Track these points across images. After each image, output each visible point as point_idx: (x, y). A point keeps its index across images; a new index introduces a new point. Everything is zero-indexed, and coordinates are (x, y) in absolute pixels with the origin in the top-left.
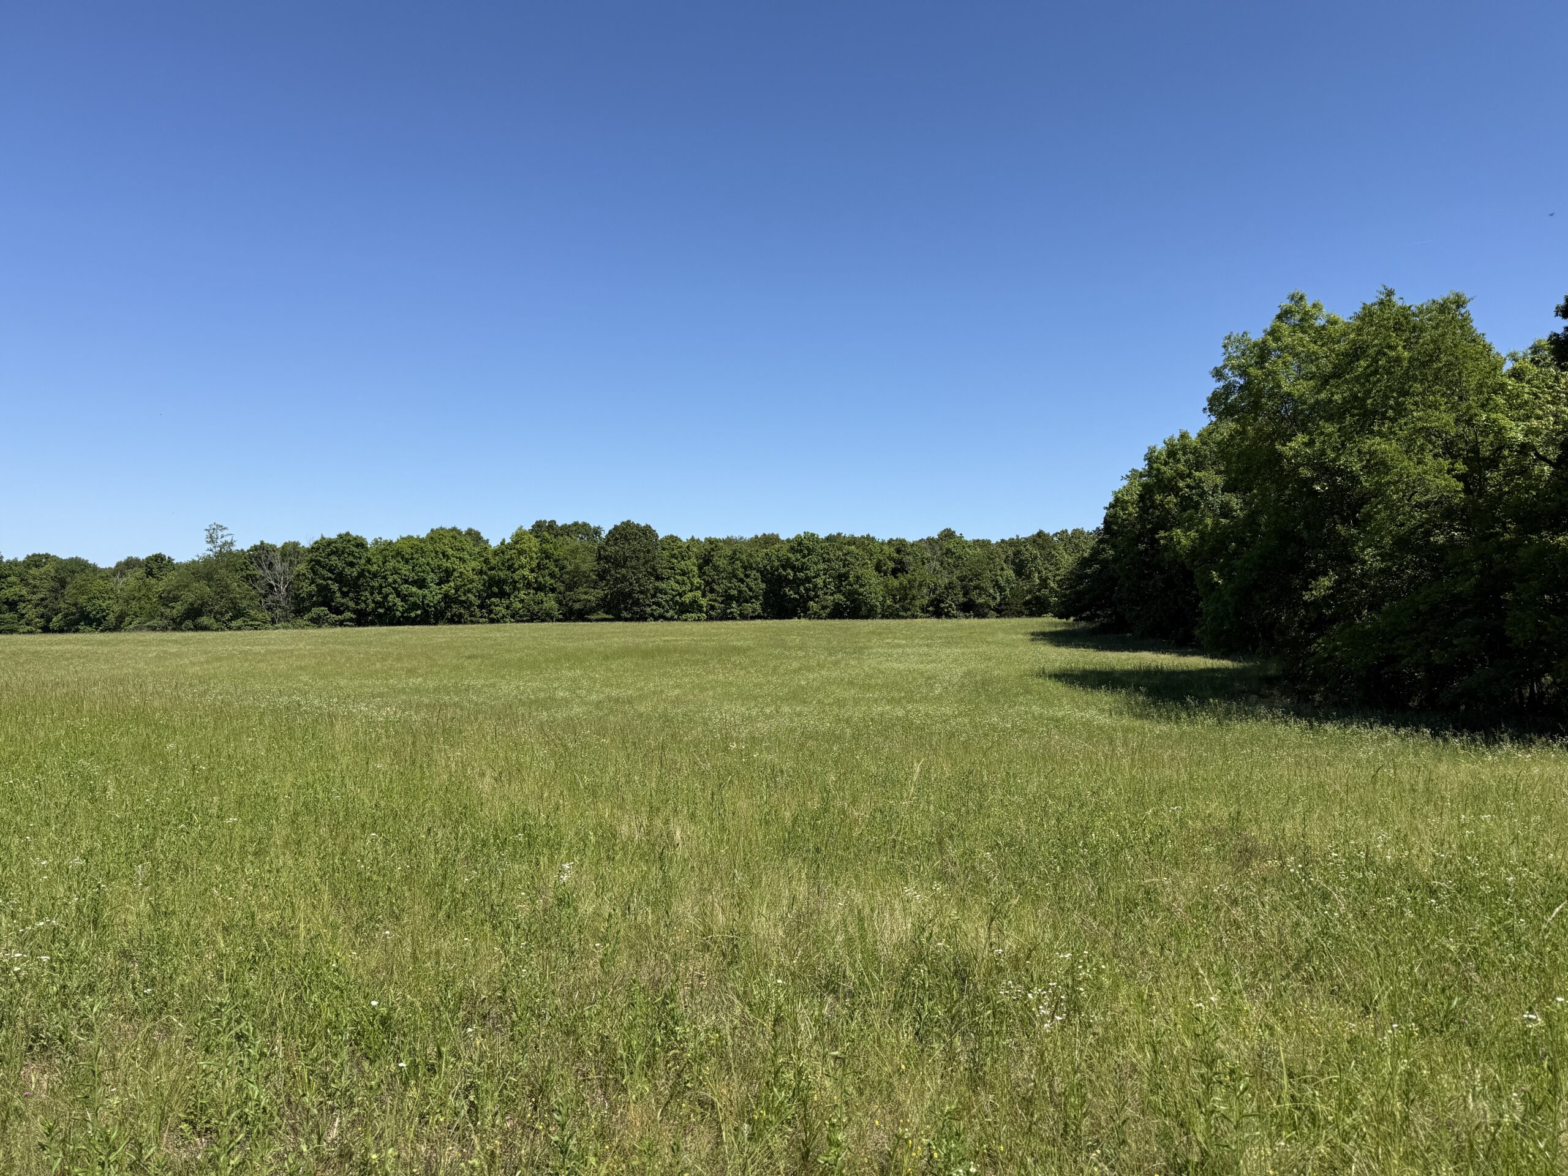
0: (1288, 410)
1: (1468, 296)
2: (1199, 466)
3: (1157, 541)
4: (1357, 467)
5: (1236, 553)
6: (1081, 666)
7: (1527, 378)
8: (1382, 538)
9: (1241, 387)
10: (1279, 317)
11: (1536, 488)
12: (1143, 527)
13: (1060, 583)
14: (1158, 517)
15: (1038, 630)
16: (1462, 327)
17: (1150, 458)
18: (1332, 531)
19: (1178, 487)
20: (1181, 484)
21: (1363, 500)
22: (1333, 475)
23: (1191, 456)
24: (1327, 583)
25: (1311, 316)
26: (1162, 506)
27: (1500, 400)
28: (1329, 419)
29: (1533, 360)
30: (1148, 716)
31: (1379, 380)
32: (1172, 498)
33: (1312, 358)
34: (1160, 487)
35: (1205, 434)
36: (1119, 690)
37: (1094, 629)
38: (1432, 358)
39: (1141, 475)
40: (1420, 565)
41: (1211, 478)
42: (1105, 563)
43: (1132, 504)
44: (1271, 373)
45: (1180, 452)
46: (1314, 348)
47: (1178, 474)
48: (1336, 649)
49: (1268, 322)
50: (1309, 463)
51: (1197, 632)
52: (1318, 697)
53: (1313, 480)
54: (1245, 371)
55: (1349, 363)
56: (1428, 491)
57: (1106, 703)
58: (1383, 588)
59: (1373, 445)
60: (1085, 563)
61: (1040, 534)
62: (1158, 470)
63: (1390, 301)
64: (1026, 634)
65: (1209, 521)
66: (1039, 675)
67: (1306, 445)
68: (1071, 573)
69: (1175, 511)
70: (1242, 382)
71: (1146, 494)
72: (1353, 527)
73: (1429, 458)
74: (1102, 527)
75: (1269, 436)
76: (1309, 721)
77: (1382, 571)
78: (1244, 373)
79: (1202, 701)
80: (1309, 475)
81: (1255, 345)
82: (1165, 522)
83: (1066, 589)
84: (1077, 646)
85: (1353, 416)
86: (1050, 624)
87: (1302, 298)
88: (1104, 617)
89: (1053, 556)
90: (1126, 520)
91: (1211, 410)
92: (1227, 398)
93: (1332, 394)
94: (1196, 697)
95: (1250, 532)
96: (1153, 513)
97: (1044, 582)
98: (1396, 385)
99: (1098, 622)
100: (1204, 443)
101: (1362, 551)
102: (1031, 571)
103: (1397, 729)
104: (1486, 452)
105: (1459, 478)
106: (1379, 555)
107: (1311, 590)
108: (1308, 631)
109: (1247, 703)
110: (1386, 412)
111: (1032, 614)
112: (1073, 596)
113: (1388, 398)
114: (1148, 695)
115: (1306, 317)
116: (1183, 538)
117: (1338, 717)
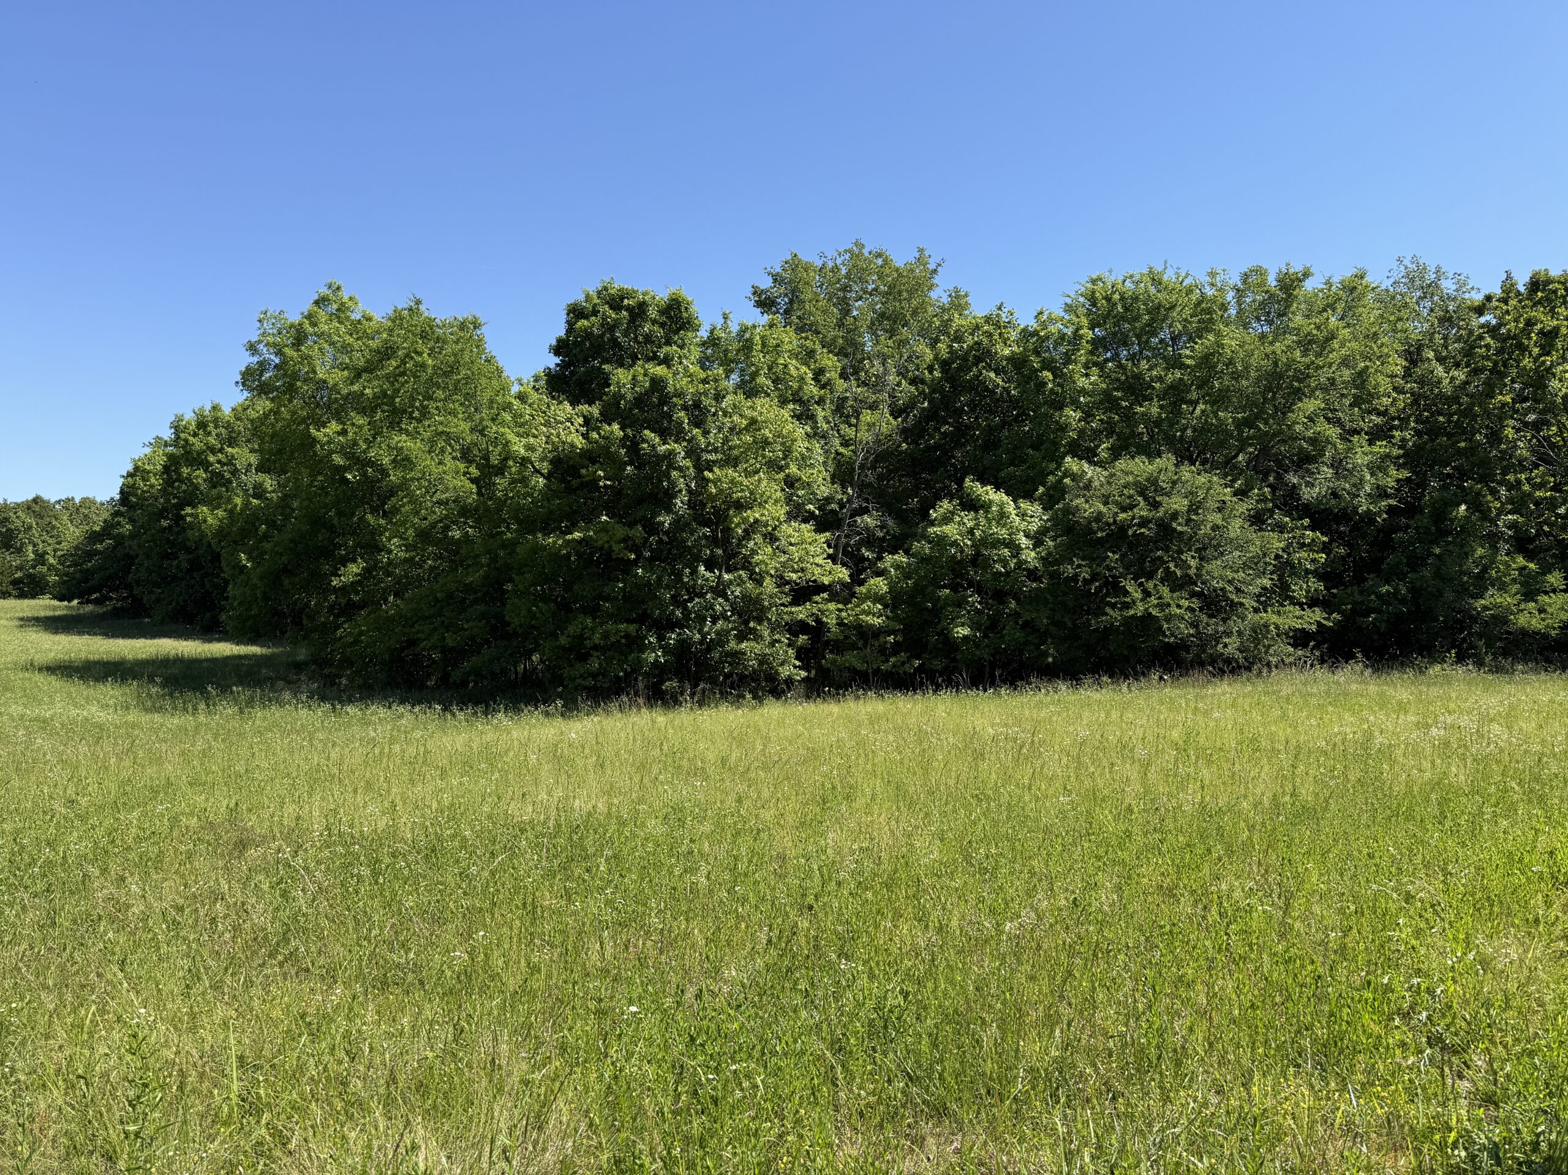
0: (323, 396)
1: (482, 320)
2: (232, 442)
3: (183, 518)
4: (386, 461)
5: (266, 537)
6: (83, 656)
7: (530, 401)
8: (407, 529)
9: (276, 366)
10: (317, 303)
11: (531, 496)
12: (168, 501)
13: (62, 560)
14: (184, 492)
15: (29, 614)
16: (478, 347)
17: (177, 427)
18: (362, 519)
19: (208, 462)
20: (211, 459)
21: (392, 492)
22: (364, 466)
23: (223, 431)
24: (355, 570)
25: (348, 308)
26: (189, 479)
27: (507, 417)
28: (362, 411)
29: (534, 387)
30: (160, 710)
31: (406, 382)
32: (201, 473)
33: (346, 349)
34: (187, 460)
35: (240, 409)
36: (130, 681)
37: (104, 613)
38: (453, 369)
39: (166, 445)
40: (441, 557)
41: (245, 456)
42: (120, 540)
43: (155, 475)
44: (307, 357)
45: (211, 425)
46: (349, 340)
47: (208, 448)
48: (361, 633)
49: (307, 306)
50: (342, 451)
51: (223, 617)
52: (344, 681)
53: (346, 469)
54: (280, 350)
55: (381, 361)
56: (447, 489)
57: (112, 697)
58: (407, 577)
59: (400, 441)
60: (94, 537)
61: (37, 500)
62: (186, 441)
63: (418, 309)
64: (12, 619)
65: (238, 501)
66: (25, 669)
67: (339, 434)
68: (77, 548)
69: (204, 487)
70: (277, 361)
71: (171, 465)
72: (382, 518)
73: (448, 459)
74: (118, 497)
75: (303, 420)
76: (332, 705)
77: (406, 560)
78: (279, 353)
79: (224, 689)
80: (342, 463)
81: (292, 326)
82: (192, 498)
83: (68, 567)
84: (80, 633)
85: (383, 411)
86: (47, 607)
87: (338, 288)
88: (118, 600)
89: (53, 527)
90: (147, 492)
91: (244, 384)
92: (261, 375)
93: (364, 388)
94: (218, 685)
95: (281, 515)
96: (180, 487)
97: (41, 558)
98: (422, 390)
99: (109, 606)
100: (238, 419)
101: (390, 541)
102: (22, 544)
103: (413, 706)
104: (495, 460)
105: (473, 481)
106: (404, 545)
107: (340, 576)
108: (337, 616)
109: (272, 689)
110: (413, 412)
111: (22, 596)
112: (78, 576)
113: (414, 400)
114: (163, 686)
115: (342, 308)
116: (210, 517)
117: (361, 699)
